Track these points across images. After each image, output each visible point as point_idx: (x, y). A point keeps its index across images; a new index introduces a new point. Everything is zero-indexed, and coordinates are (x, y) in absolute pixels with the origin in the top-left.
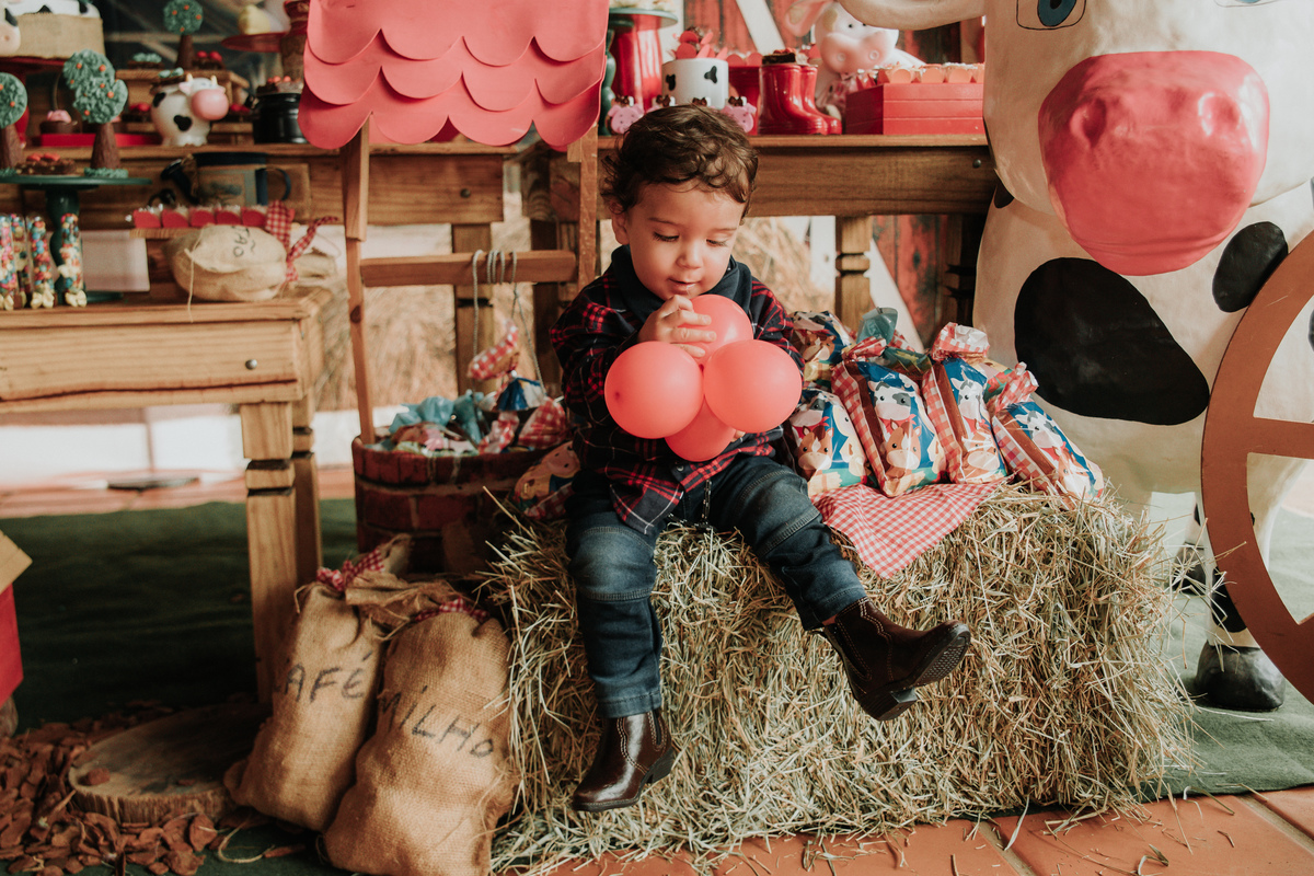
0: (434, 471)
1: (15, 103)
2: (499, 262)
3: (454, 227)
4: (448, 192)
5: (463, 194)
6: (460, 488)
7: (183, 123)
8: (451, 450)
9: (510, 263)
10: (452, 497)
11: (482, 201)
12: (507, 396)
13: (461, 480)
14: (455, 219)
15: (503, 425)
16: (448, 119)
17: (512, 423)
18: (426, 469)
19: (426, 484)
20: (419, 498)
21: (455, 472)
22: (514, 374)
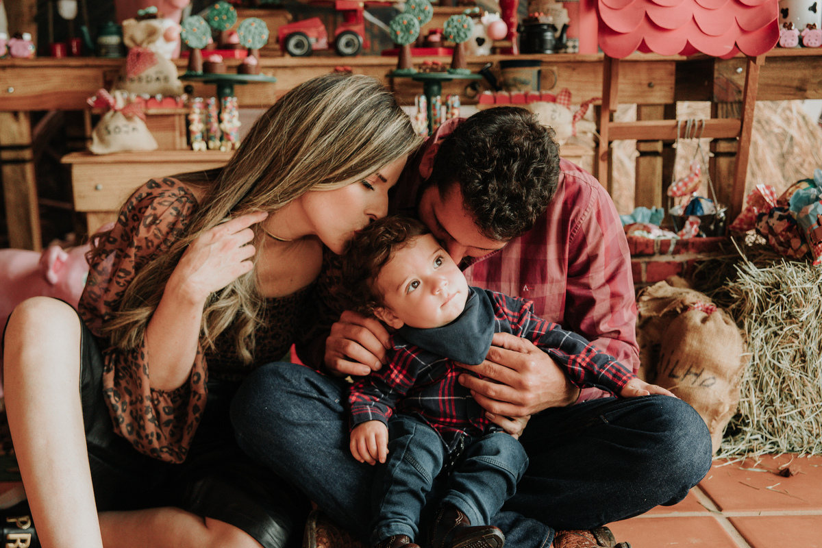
0: (659, 247)
1: (413, 31)
2: (694, 125)
3: (639, 107)
4: (640, 84)
5: (650, 85)
6: (674, 258)
7: (480, 42)
8: (664, 236)
9: (700, 127)
10: (669, 263)
11: (661, 90)
12: (691, 207)
13: (675, 252)
14: (641, 101)
15: (692, 224)
16: (688, 42)
17: (697, 223)
18: (653, 246)
19: (653, 254)
20: (648, 263)
21: (672, 248)
22: (695, 194)
